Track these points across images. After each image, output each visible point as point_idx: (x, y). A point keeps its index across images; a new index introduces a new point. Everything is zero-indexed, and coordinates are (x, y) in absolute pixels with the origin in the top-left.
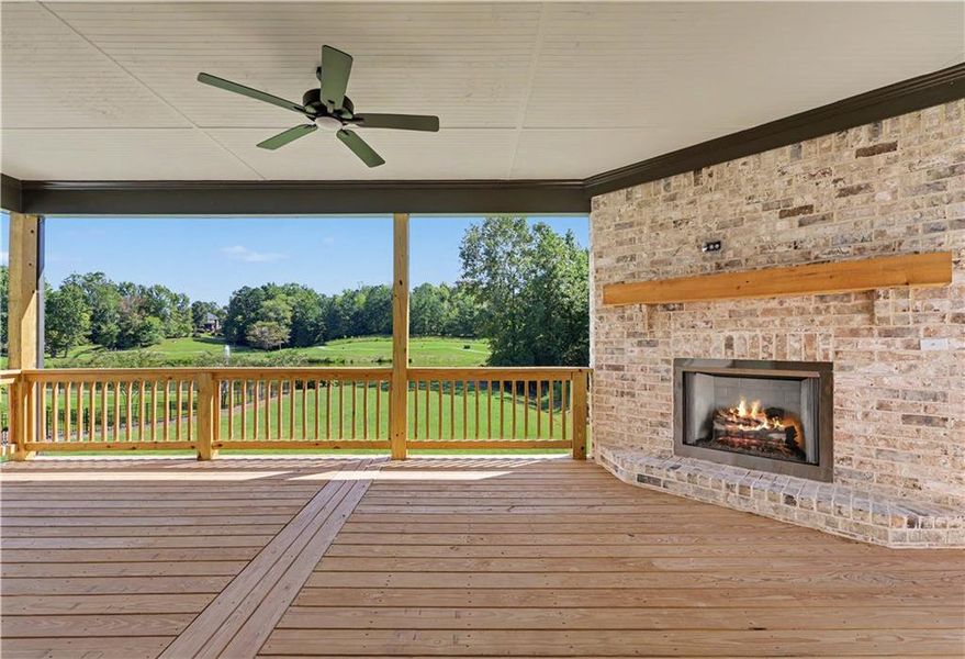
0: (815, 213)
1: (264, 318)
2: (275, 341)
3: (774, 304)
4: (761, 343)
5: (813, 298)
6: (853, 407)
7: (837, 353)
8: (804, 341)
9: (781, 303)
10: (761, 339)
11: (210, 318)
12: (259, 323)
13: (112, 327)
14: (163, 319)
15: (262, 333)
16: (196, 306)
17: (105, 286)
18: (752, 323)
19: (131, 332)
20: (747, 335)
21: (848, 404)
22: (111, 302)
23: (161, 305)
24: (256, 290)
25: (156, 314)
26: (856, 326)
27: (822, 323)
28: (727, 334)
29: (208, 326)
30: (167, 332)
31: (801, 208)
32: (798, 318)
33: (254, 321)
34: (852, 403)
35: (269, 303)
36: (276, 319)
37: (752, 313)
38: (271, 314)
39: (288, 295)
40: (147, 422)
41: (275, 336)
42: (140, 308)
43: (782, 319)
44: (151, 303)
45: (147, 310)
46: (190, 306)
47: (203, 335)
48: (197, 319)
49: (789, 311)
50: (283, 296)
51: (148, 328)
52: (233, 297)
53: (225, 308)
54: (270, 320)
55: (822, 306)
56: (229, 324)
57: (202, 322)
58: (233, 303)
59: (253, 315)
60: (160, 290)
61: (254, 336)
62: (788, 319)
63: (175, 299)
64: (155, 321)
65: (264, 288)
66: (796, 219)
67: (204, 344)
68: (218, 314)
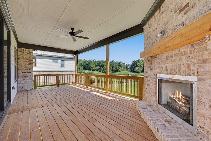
0: (190, 6)
1: (138, 66)
2: (140, 71)
3: (177, 52)
4: (174, 68)
5: (189, 46)
6: (204, 101)
7: (198, 72)
8: (186, 66)
9: (179, 51)
10: (174, 67)
11: (129, 67)
12: (137, 67)
13: (114, 69)
14: (121, 67)
15: (137, 69)
16: (127, 65)
17: (114, 62)
18: (171, 60)
19: (117, 69)
20: (171, 65)
21: (203, 99)
22: (115, 65)
23: (121, 65)
24: (136, 61)
25: (120, 66)
26: (206, 57)
27: (192, 57)
28: (166, 65)
29: (128, 68)
30: (122, 69)
31: (185, 6)
32: (184, 56)
33: (136, 67)
34: (205, 98)
35: (138, 63)
36: (140, 67)
37: (171, 56)
38: (139, 65)
39: (143, 61)
40: (112, 84)
41: (140, 70)
42: (118, 65)
43: (180, 58)
44: (120, 65)
45: (119, 66)
46: (125, 65)
47: (127, 70)
48: (127, 67)
49: (181, 54)
50: (142, 62)
51: (119, 69)
52: (132, 62)
53: (131, 65)
54: (139, 67)
55: (192, 50)
56: (131, 68)
57: (127, 68)
58: (132, 64)
59: (136, 66)
60: (121, 62)
61: (136, 70)
62: (182, 57)
63: (123, 64)
64: (120, 68)
65: (138, 60)
66: (183, 12)
67: (127, 72)
68: (130, 66)
